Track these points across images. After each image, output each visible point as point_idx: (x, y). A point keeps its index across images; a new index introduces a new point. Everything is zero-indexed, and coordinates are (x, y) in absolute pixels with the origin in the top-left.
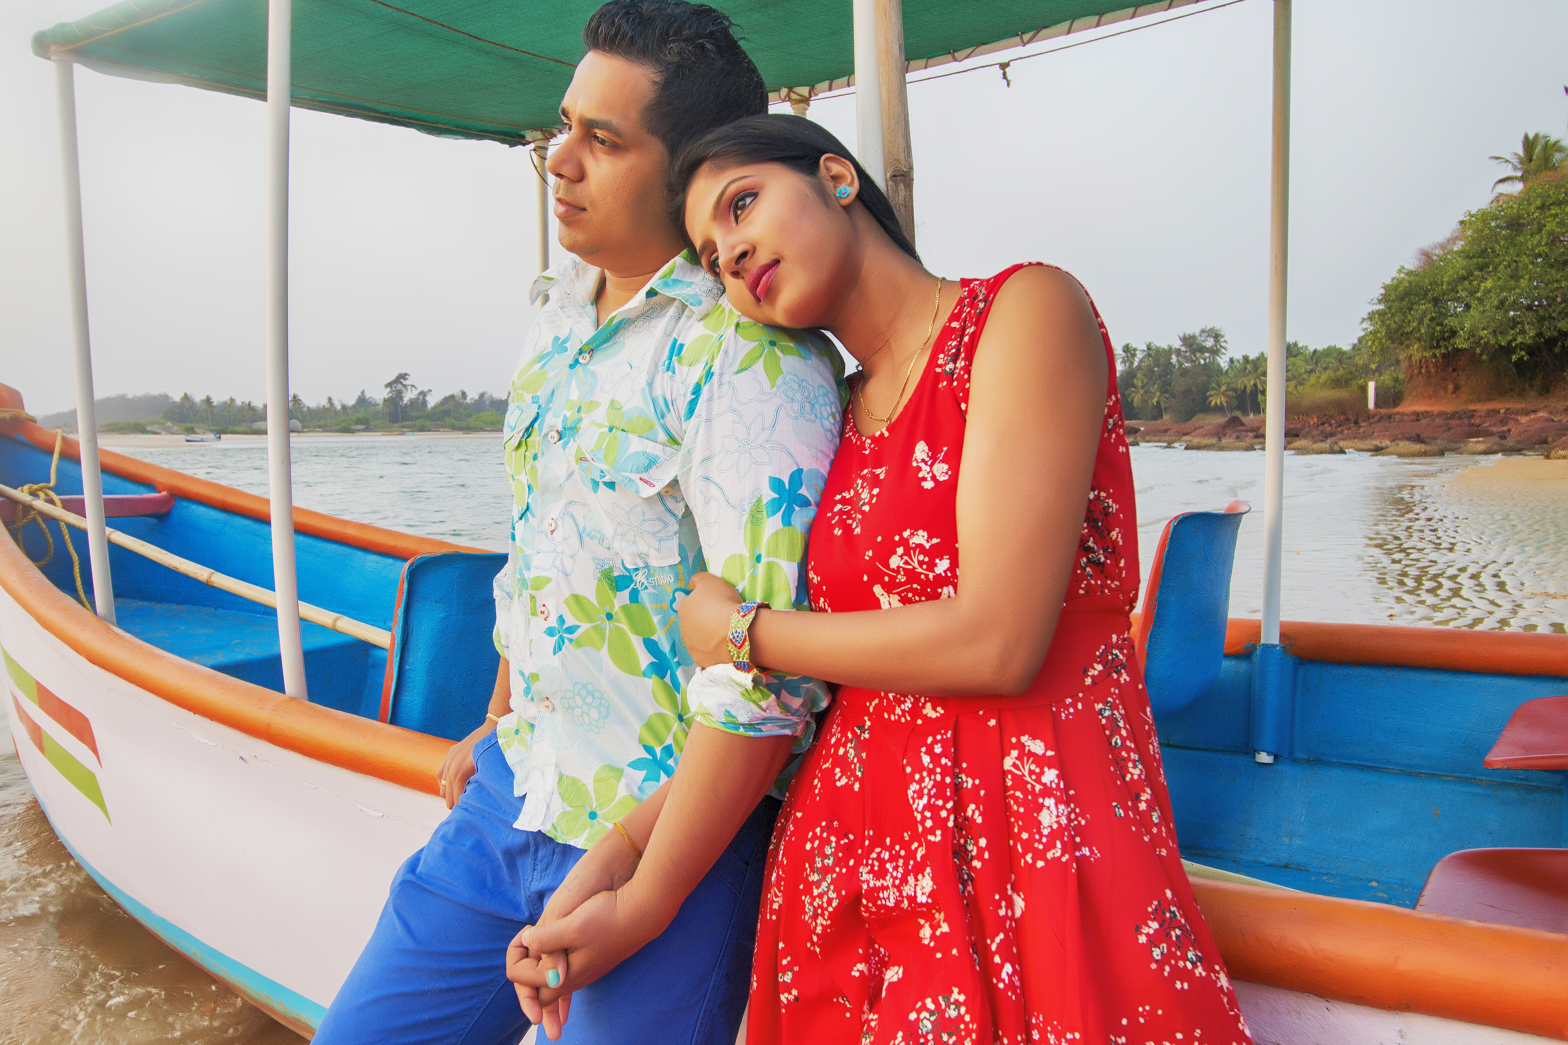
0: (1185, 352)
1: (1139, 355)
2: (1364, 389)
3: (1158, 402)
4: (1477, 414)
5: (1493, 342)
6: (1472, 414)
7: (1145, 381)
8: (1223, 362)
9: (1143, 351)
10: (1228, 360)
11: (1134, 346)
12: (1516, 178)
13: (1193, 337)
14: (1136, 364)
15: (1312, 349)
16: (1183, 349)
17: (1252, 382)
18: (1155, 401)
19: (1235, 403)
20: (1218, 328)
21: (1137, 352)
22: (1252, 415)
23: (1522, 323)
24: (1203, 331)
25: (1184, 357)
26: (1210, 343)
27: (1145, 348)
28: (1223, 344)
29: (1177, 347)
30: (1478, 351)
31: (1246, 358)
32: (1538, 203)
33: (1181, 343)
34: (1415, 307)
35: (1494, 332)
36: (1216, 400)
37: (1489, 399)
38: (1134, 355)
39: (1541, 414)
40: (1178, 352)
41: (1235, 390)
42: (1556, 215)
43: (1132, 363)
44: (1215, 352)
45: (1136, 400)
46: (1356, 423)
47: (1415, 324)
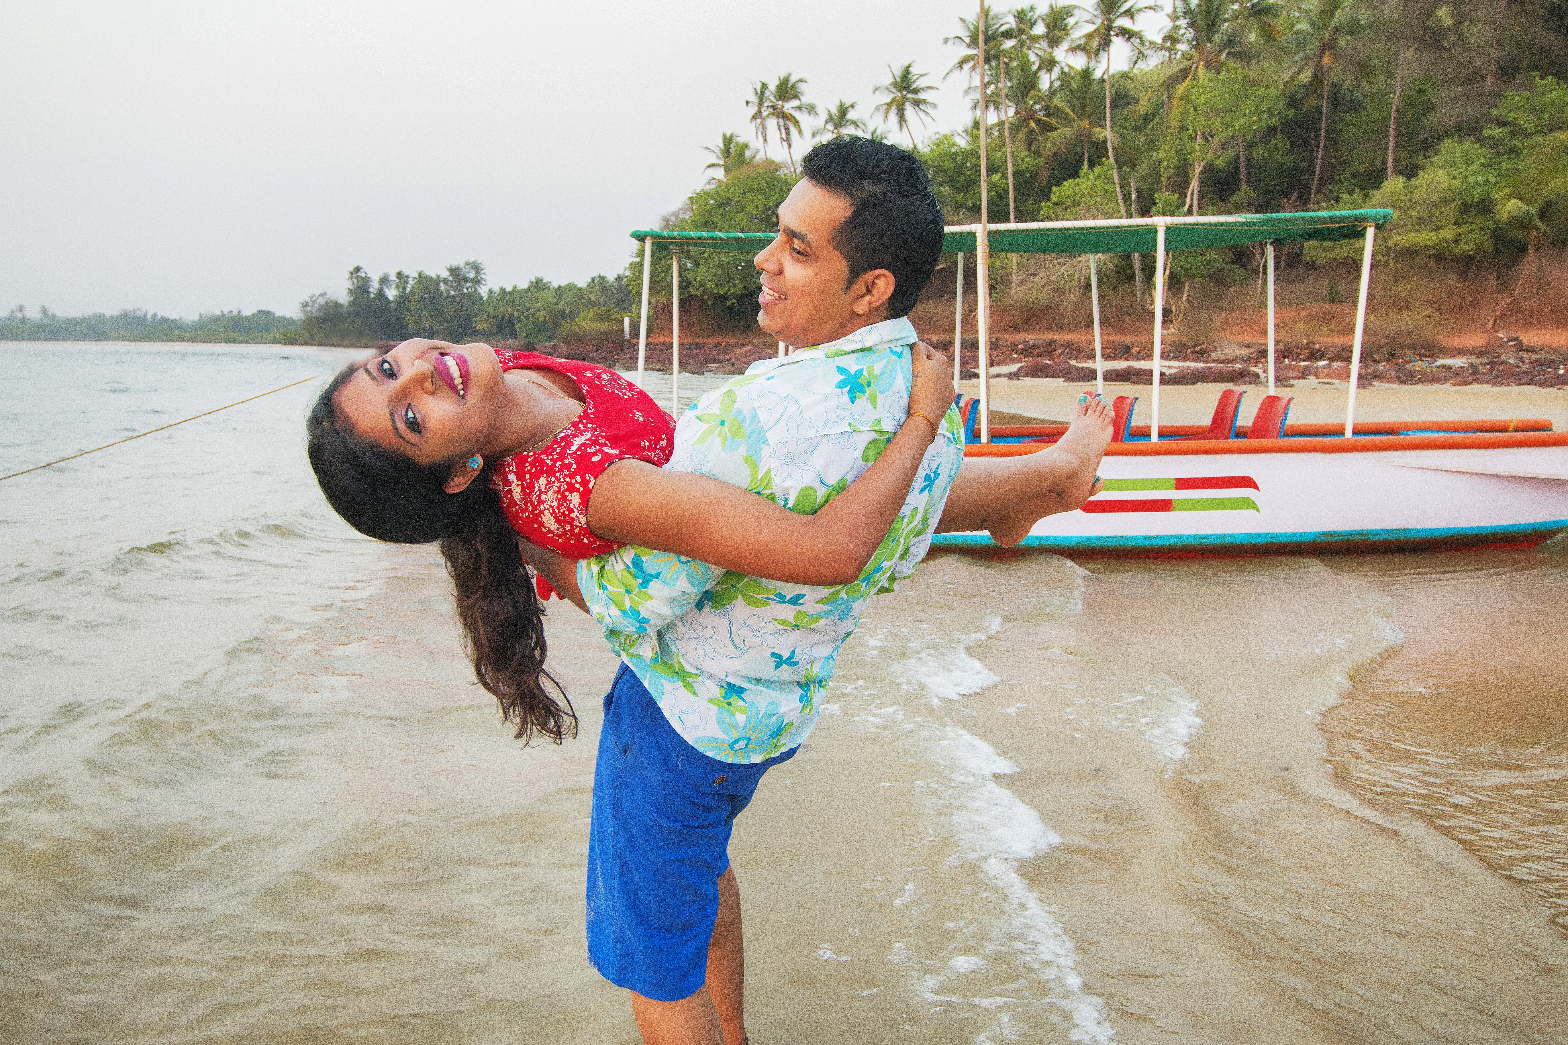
0: (452, 281)
1: (411, 282)
2: (621, 322)
3: (430, 326)
4: (707, 346)
5: (715, 291)
6: (703, 346)
7: (418, 306)
8: (483, 291)
9: (415, 278)
10: (487, 290)
11: (406, 274)
12: (719, 165)
13: (458, 269)
14: (408, 290)
15: (556, 285)
16: (451, 279)
17: (510, 311)
18: (427, 324)
19: (496, 329)
20: (479, 261)
21: (410, 279)
22: (510, 340)
23: (733, 278)
24: (467, 264)
25: (452, 286)
26: (472, 275)
27: (417, 276)
28: (483, 276)
29: (445, 276)
30: (705, 297)
31: (503, 290)
32: (741, 190)
33: (448, 273)
34: (663, 261)
35: (716, 284)
36: (480, 327)
37: (712, 334)
38: (407, 282)
39: (748, 348)
40: (445, 281)
41: (495, 317)
42: (752, 200)
43: (404, 289)
44: (477, 282)
45: (410, 324)
46: (622, 350)
47: (663, 275)
